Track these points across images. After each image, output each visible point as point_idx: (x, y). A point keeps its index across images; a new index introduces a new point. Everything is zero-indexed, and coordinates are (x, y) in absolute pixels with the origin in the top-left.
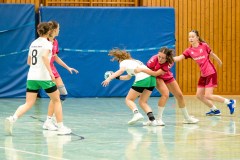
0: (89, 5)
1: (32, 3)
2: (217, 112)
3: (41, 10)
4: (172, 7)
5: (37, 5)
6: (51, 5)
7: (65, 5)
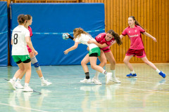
0: (44, 2)
1: (5, 1)
2: (135, 75)
3: (11, 5)
4: (102, 3)
5: (9, 2)
6: (18, 2)
7: (28, 2)
